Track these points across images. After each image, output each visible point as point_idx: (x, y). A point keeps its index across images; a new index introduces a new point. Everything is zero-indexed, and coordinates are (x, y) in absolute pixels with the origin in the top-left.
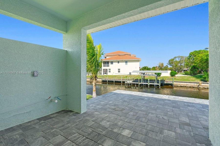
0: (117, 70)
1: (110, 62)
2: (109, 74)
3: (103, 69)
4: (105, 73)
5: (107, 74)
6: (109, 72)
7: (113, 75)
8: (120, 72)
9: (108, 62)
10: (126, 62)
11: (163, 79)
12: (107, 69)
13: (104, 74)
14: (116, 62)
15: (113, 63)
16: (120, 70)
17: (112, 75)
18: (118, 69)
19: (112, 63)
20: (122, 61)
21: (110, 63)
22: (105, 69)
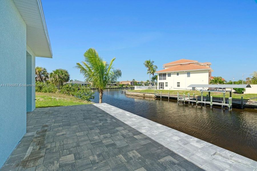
0: (176, 84)
1: (167, 74)
2: (166, 88)
3: (159, 83)
4: (161, 88)
5: (163, 89)
6: (166, 86)
7: (171, 90)
8: (179, 86)
9: (164, 75)
10: (189, 74)
11: (242, 97)
12: (164, 83)
13: (159, 89)
14: (174, 73)
15: (171, 75)
16: (180, 84)
17: (169, 90)
18: (178, 83)
19: (169, 75)
20: (183, 73)
21: (167, 76)
22: (161, 83)
